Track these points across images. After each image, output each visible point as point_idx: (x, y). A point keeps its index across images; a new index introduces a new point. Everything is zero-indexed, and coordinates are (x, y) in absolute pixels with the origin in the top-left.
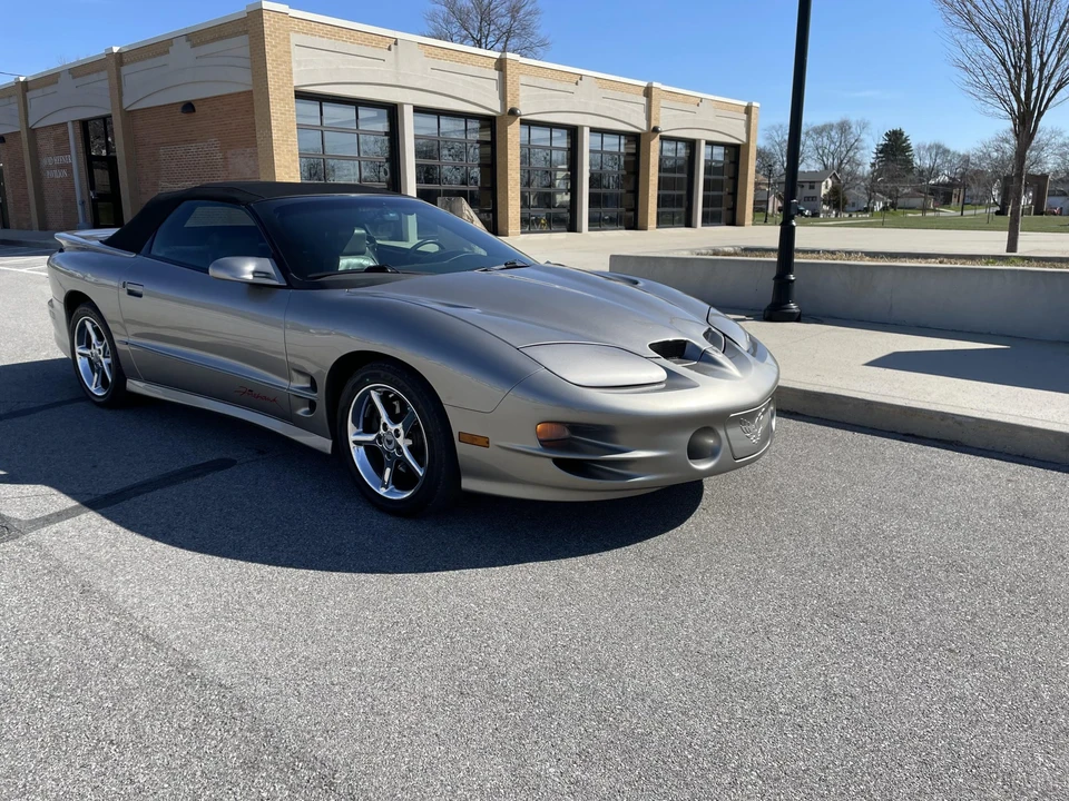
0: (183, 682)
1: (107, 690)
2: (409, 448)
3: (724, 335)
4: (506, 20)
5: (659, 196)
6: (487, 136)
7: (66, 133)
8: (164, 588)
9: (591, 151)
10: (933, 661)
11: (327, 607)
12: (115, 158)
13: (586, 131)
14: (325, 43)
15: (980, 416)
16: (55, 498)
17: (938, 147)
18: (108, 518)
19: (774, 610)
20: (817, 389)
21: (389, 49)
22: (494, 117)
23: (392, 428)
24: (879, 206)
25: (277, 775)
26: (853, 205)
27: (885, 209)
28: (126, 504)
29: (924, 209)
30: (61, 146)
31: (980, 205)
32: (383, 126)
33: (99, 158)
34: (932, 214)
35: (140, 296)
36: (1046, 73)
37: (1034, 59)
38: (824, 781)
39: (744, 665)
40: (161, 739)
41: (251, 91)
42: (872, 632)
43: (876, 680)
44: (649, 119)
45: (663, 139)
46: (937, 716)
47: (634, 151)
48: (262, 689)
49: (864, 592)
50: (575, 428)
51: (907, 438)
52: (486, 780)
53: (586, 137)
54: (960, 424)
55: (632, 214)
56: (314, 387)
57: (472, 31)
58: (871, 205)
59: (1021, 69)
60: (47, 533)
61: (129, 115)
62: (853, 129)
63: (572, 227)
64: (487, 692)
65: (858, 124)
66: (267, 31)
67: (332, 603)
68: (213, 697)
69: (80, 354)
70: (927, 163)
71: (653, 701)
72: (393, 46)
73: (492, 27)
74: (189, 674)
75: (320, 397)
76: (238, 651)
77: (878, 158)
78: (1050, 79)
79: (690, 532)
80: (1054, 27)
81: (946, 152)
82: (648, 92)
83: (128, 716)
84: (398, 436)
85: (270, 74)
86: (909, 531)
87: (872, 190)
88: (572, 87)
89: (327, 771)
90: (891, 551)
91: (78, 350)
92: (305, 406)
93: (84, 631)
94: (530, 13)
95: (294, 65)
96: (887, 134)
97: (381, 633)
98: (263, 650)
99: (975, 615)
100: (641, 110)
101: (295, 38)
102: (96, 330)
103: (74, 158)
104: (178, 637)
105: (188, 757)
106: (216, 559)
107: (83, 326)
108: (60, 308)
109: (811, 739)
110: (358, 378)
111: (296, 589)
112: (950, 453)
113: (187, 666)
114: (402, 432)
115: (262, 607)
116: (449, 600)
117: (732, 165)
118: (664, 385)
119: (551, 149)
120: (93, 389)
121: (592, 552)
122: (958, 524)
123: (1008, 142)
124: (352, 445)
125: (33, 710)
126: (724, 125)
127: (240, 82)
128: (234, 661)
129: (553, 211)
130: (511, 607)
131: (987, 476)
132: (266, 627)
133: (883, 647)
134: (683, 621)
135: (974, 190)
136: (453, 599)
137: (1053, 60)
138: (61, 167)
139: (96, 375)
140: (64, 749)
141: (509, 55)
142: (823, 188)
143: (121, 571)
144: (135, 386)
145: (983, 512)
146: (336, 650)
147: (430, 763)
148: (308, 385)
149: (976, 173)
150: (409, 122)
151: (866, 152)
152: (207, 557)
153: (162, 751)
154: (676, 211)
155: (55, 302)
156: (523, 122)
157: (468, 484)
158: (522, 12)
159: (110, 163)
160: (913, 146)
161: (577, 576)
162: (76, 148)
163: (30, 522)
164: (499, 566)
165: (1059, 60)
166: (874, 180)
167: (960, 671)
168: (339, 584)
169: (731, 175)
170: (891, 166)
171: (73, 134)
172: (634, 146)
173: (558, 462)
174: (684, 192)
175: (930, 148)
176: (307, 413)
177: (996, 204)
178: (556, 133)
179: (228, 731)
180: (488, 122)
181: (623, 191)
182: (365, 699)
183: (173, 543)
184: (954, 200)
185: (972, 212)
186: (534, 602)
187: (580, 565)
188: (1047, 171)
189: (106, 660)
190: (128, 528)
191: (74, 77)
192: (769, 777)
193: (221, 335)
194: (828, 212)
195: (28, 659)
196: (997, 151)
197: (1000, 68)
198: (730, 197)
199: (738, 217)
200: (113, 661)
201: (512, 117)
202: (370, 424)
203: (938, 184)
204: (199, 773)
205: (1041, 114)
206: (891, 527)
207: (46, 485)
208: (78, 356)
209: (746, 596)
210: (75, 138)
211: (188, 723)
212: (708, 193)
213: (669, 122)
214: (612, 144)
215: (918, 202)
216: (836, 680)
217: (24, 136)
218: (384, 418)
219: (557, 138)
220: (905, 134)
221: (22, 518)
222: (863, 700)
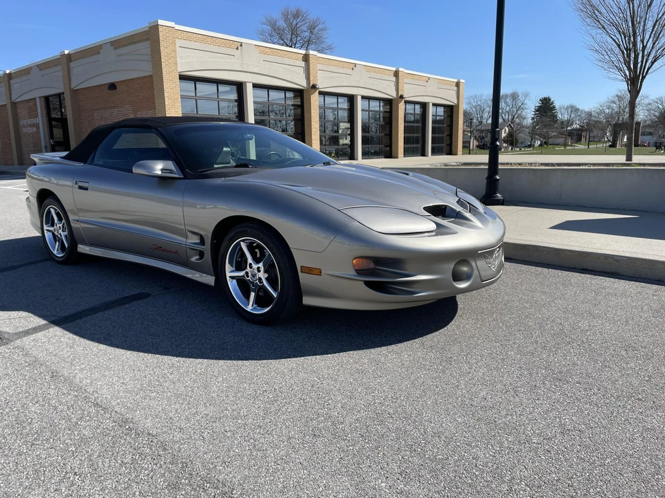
0: (123, 433)
1: (71, 439)
2: (267, 279)
3: (469, 203)
4: (307, 34)
5: (404, 137)
6: (298, 102)
7: (35, 104)
8: (107, 373)
9: (362, 110)
10: (629, 407)
11: (218, 382)
12: (66, 119)
13: (359, 98)
14: (197, 45)
15: (630, 256)
16: (32, 319)
17: (572, 107)
18: (68, 331)
19: (517, 377)
20: (522, 242)
21: (237, 49)
22: (303, 90)
23: (255, 266)
24: (538, 143)
25: (193, 493)
26: (522, 143)
27: (541, 145)
28: (79, 321)
29: (565, 145)
30: (32, 113)
31: (599, 141)
32: (234, 96)
33: (56, 119)
34: (570, 148)
35: (86, 189)
36: (646, 53)
37: (638, 44)
38: (572, 486)
39: (504, 413)
40: (110, 471)
41: (151, 76)
42: (585, 390)
43: (594, 420)
44: (397, 90)
45: (406, 102)
46: (639, 441)
47: (389, 110)
48: (178, 436)
49: (575, 364)
50: (377, 261)
51: (583, 271)
52: (338, 492)
53: (359, 101)
54: (617, 261)
55: (388, 149)
56: (202, 242)
57: (286, 41)
58: (533, 143)
59: (630, 50)
60: (27, 341)
61: (75, 93)
62: (520, 97)
63: (352, 157)
64: (332, 434)
65: (523, 94)
66: (161, 38)
67: (221, 379)
68: (144, 442)
69: (47, 230)
70: (566, 117)
71: (446, 437)
72: (239, 47)
73: (299, 38)
74: (127, 427)
75: (207, 248)
76: (159, 412)
77: (536, 114)
78: (649, 56)
79: (453, 330)
80: (650, 25)
81: (577, 110)
82: (396, 74)
83: (86, 456)
84: (259, 271)
85: (163, 65)
86: (596, 327)
87: (533, 133)
88: (349, 71)
89: (226, 489)
90: (587, 339)
91: (45, 227)
92: (196, 255)
93: (54, 401)
94: (321, 30)
95: (178, 59)
96: (540, 100)
97: (256, 397)
98: (176, 411)
99: (650, 377)
100: (392, 85)
101: (179, 42)
102: (58, 214)
103: (41, 120)
104: (118, 404)
105: (129, 482)
106: (141, 354)
107: (49, 212)
108: (34, 201)
109: (558, 460)
110: (232, 234)
111: (196, 371)
112: (613, 280)
113: (125, 422)
114: (262, 269)
115: (174, 383)
116: (299, 376)
117: (449, 118)
118: (434, 233)
119: (338, 109)
120: (55, 252)
121: (391, 344)
122: (627, 322)
123: (615, 103)
124: (228, 279)
125: (20, 454)
126: (442, 93)
127: (144, 70)
128: (157, 418)
129: (339, 147)
130: (341, 379)
131: (639, 292)
132: (178, 396)
133: (594, 398)
134: (458, 386)
135: (595, 132)
136: (302, 375)
137: (650, 45)
138: (32, 126)
139: (57, 243)
140: (42, 479)
141: (311, 52)
142: (503, 133)
143: (78, 363)
144: (83, 249)
145: (641, 314)
146: (227, 409)
147: (298, 482)
148: (199, 241)
149: (596, 122)
150: (250, 93)
151: (528, 111)
152: (135, 353)
153: (111, 479)
154: (415, 146)
155: (31, 198)
156: (321, 93)
157: (307, 301)
158: (317, 29)
159: (63, 122)
160: (557, 107)
161: (383, 359)
162: (42, 114)
163: (16, 334)
164: (330, 354)
165: (654, 44)
166: (534, 127)
167: (648, 412)
168: (225, 367)
169: (449, 124)
170: (544, 119)
171: (40, 106)
172: (389, 107)
173: (367, 284)
174: (420, 135)
175: (567, 108)
176: (198, 259)
177: (609, 141)
178: (341, 100)
179: (156, 464)
180: (299, 93)
181: (383, 134)
182: (249, 440)
183: (111, 345)
184: (583, 139)
185: (595, 146)
186: (356, 375)
187: (384, 352)
188: (640, 120)
189: (70, 420)
190: (81, 336)
191: (40, 70)
192: (533, 485)
193: (139, 214)
194: (506, 148)
195: (16, 420)
196: (608, 108)
197: (617, 50)
198: (448, 137)
199: (453, 150)
200: (74, 420)
201: (313, 90)
202: (240, 265)
203: (573, 130)
204: (137, 493)
205: (644, 78)
206: (584, 324)
207: (26, 311)
208: (45, 232)
209: (497, 369)
210: (41, 108)
211: (128, 459)
212: (434, 135)
213: (410, 92)
214: (375, 106)
215: (561, 140)
216: (567, 420)
217: (9, 107)
218: (250, 260)
219: (342, 103)
220: (552, 100)
221: (10, 331)
222: (588, 433)
